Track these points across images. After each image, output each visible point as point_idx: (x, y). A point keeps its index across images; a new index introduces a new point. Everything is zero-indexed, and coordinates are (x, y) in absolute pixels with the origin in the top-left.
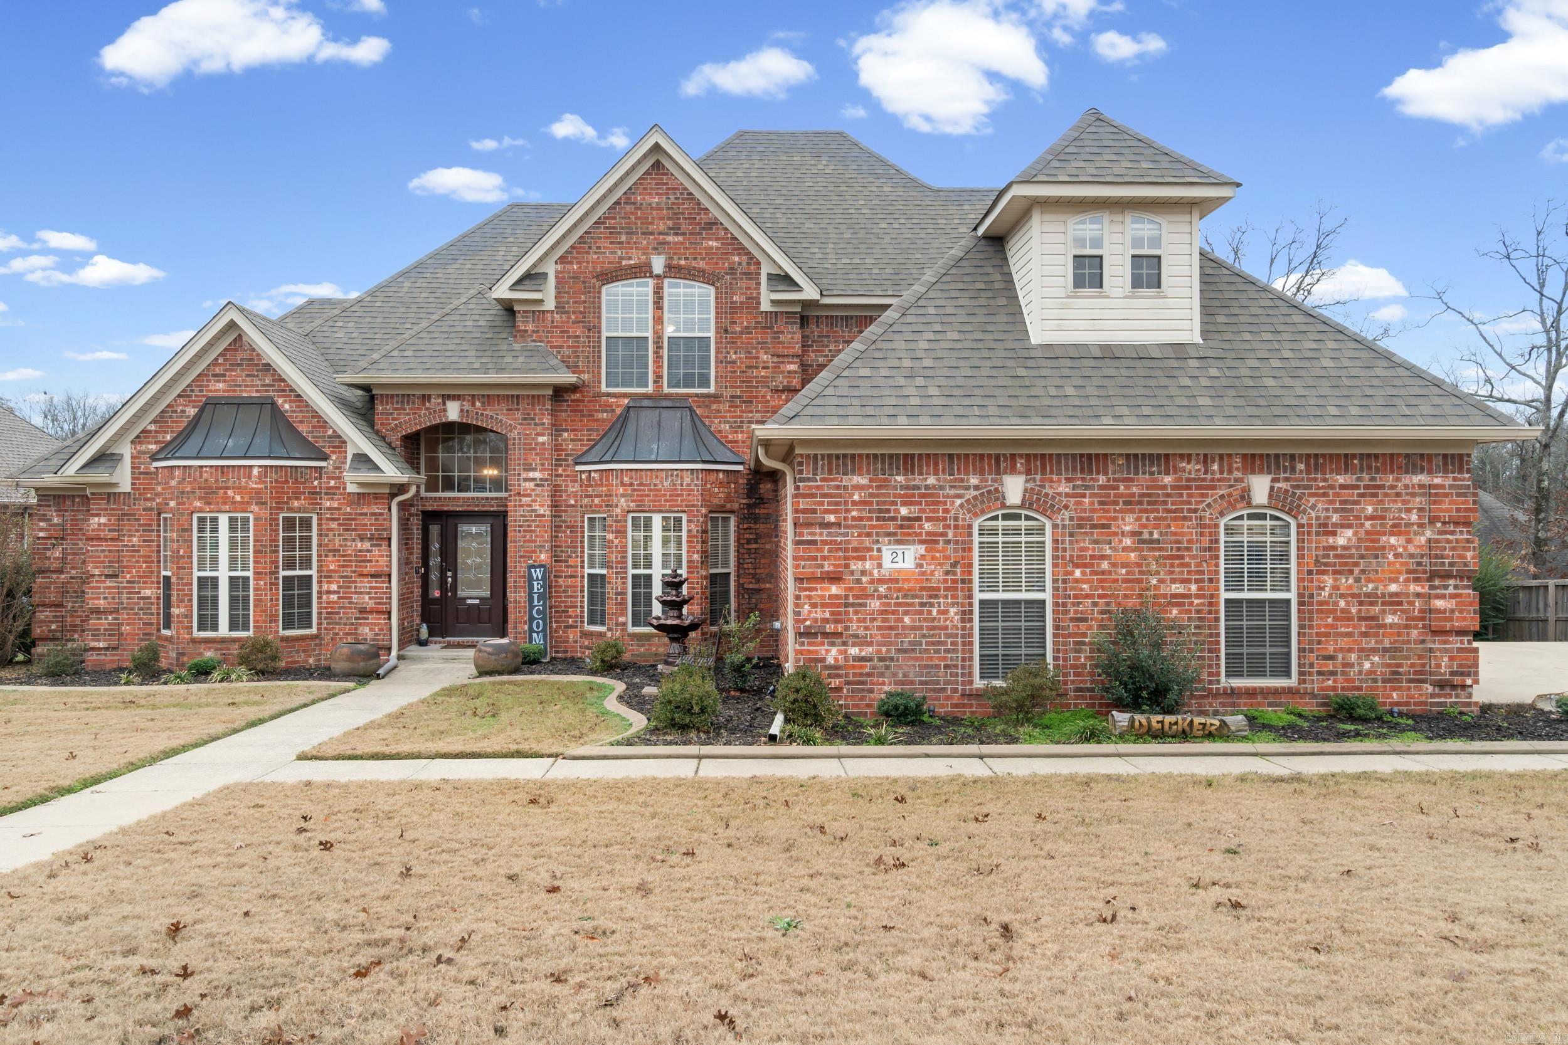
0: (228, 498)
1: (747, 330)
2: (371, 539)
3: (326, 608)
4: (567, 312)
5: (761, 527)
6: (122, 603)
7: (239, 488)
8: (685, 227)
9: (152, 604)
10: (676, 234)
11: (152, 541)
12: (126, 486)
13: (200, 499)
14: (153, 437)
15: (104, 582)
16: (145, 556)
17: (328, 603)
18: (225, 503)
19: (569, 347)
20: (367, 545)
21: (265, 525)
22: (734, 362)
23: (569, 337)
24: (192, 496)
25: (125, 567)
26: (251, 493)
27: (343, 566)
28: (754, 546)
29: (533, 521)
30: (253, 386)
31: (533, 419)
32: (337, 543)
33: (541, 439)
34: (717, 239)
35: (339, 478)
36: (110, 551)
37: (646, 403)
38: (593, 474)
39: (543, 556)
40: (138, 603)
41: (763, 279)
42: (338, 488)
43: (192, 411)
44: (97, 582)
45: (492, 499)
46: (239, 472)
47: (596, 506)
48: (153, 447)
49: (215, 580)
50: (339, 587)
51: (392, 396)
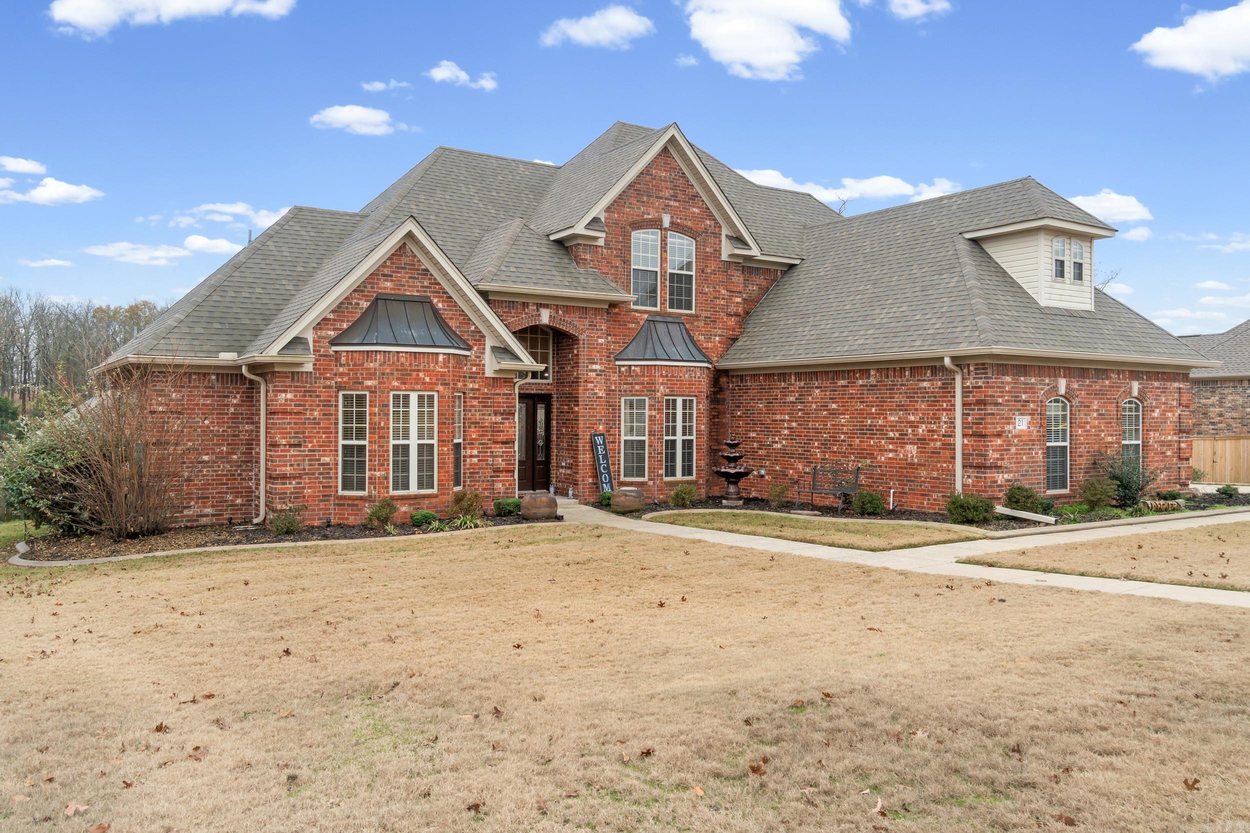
0: (420, 379)
1: (714, 272)
2: (502, 414)
3: (469, 469)
4: (611, 249)
5: (721, 407)
6: (304, 469)
7: (429, 371)
8: (680, 196)
9: (331, 469)
10: (675, 200)
11: (331, 415)
12: (309, 367)
13: (398, 379)
14: (332, 325)
15: (289, 451)
16: (324, 428)
17: (471, 465)
18: (417, 383)
19: (612, 274)
20: (499, 419)
21: (448, 402)
22: (706, 294)
23: (612, 267)
24: (391, 377)
25: (307, 437)
26: (437, 375)
27: (482, 435)
28: (717, 420)
29: (595, 401)
30: (415, 287)
31: (595, 326)
32: (478, 417)
33: (601, 341)
34: (698, 207)
35: (479, 365)
36: (295, 424)
37: (658, 318)
38: (633, 368)
39: (601, 427)
40: (319, 469)
41: (723, 238)
42: (478, 373)
43: (365, 305)
44: (282, 451)
45: (533, 384)
46: (428, 358)
47: (637, 391)
48: (332, 333)
49: (406, 448)
50: (479, 452)
51: (502, 301)
